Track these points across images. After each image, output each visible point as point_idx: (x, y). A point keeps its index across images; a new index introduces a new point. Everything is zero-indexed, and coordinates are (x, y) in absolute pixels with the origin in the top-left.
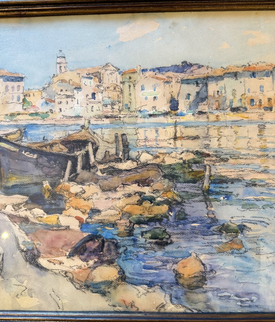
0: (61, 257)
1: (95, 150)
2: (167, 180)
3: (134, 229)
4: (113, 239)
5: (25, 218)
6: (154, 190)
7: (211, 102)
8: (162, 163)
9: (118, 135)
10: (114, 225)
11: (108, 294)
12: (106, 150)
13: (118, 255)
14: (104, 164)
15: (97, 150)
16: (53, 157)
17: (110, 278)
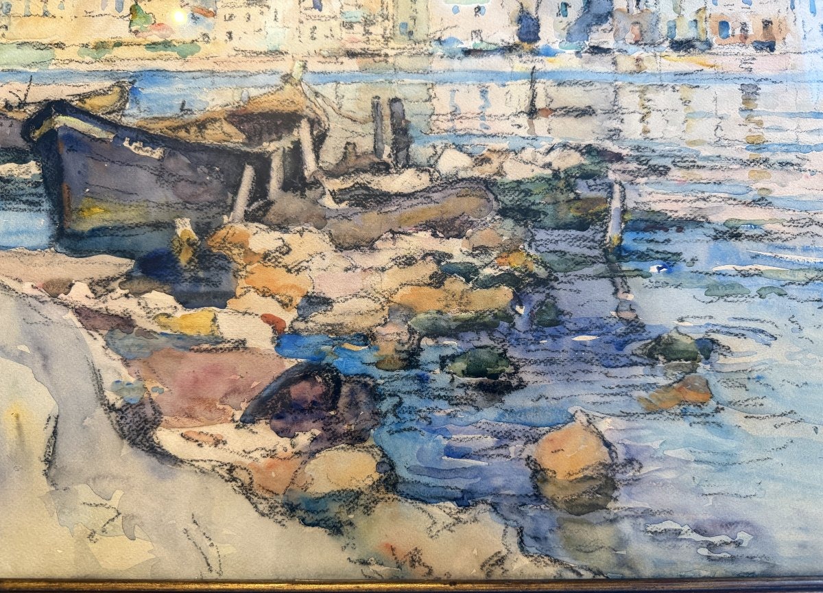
0: (219, 425)
1: (319, 142)
2: (509, 223)
3: (422, 350)
4: (364, 375)
5: (122, 318)
6: (475, 249)
7: (620, 25)
8: (495, 177)
9: (381, 101)
10: (367, 338)
11: (348, 528)
12: (349, 140)
13: (376, 417)
14: (342, 178)
15: (324, 138)
16: (204, 157)
17: (354, 481)
